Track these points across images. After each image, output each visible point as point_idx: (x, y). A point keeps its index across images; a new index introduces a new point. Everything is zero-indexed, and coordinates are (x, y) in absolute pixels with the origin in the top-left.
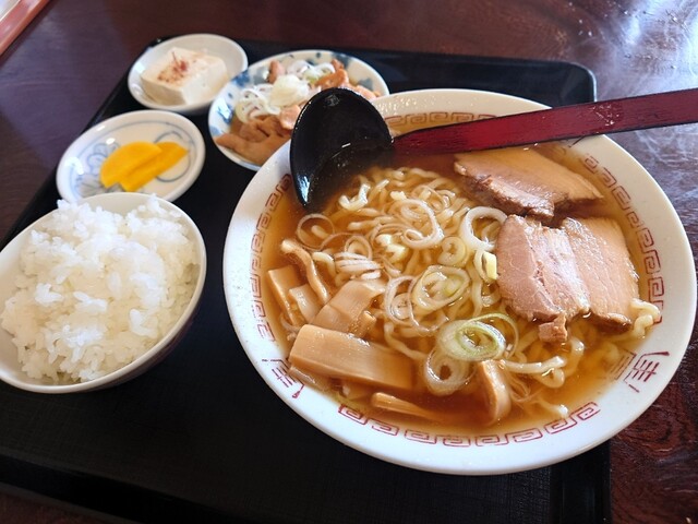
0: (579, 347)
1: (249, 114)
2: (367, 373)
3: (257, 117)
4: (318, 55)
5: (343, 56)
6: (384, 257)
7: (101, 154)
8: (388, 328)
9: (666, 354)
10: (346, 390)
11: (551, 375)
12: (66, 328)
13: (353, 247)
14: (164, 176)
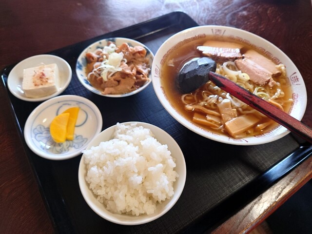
0: (278, 84)
1: (107, 77)
2: (250, 123)
3: (112, 76)
4: (100, 43)
5: (111, 39)
6: (216, 92)
7: (38, 134)
8: (240, 109)
9: (295, 73)
10: (249, 132)
11: (281, 94)
12: (158, 183)
13: (205, 95)
14: (77, 124)
